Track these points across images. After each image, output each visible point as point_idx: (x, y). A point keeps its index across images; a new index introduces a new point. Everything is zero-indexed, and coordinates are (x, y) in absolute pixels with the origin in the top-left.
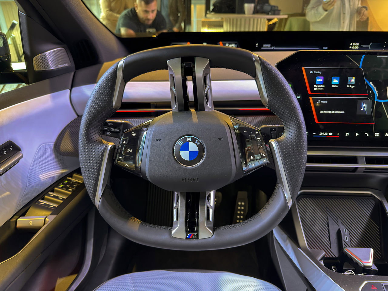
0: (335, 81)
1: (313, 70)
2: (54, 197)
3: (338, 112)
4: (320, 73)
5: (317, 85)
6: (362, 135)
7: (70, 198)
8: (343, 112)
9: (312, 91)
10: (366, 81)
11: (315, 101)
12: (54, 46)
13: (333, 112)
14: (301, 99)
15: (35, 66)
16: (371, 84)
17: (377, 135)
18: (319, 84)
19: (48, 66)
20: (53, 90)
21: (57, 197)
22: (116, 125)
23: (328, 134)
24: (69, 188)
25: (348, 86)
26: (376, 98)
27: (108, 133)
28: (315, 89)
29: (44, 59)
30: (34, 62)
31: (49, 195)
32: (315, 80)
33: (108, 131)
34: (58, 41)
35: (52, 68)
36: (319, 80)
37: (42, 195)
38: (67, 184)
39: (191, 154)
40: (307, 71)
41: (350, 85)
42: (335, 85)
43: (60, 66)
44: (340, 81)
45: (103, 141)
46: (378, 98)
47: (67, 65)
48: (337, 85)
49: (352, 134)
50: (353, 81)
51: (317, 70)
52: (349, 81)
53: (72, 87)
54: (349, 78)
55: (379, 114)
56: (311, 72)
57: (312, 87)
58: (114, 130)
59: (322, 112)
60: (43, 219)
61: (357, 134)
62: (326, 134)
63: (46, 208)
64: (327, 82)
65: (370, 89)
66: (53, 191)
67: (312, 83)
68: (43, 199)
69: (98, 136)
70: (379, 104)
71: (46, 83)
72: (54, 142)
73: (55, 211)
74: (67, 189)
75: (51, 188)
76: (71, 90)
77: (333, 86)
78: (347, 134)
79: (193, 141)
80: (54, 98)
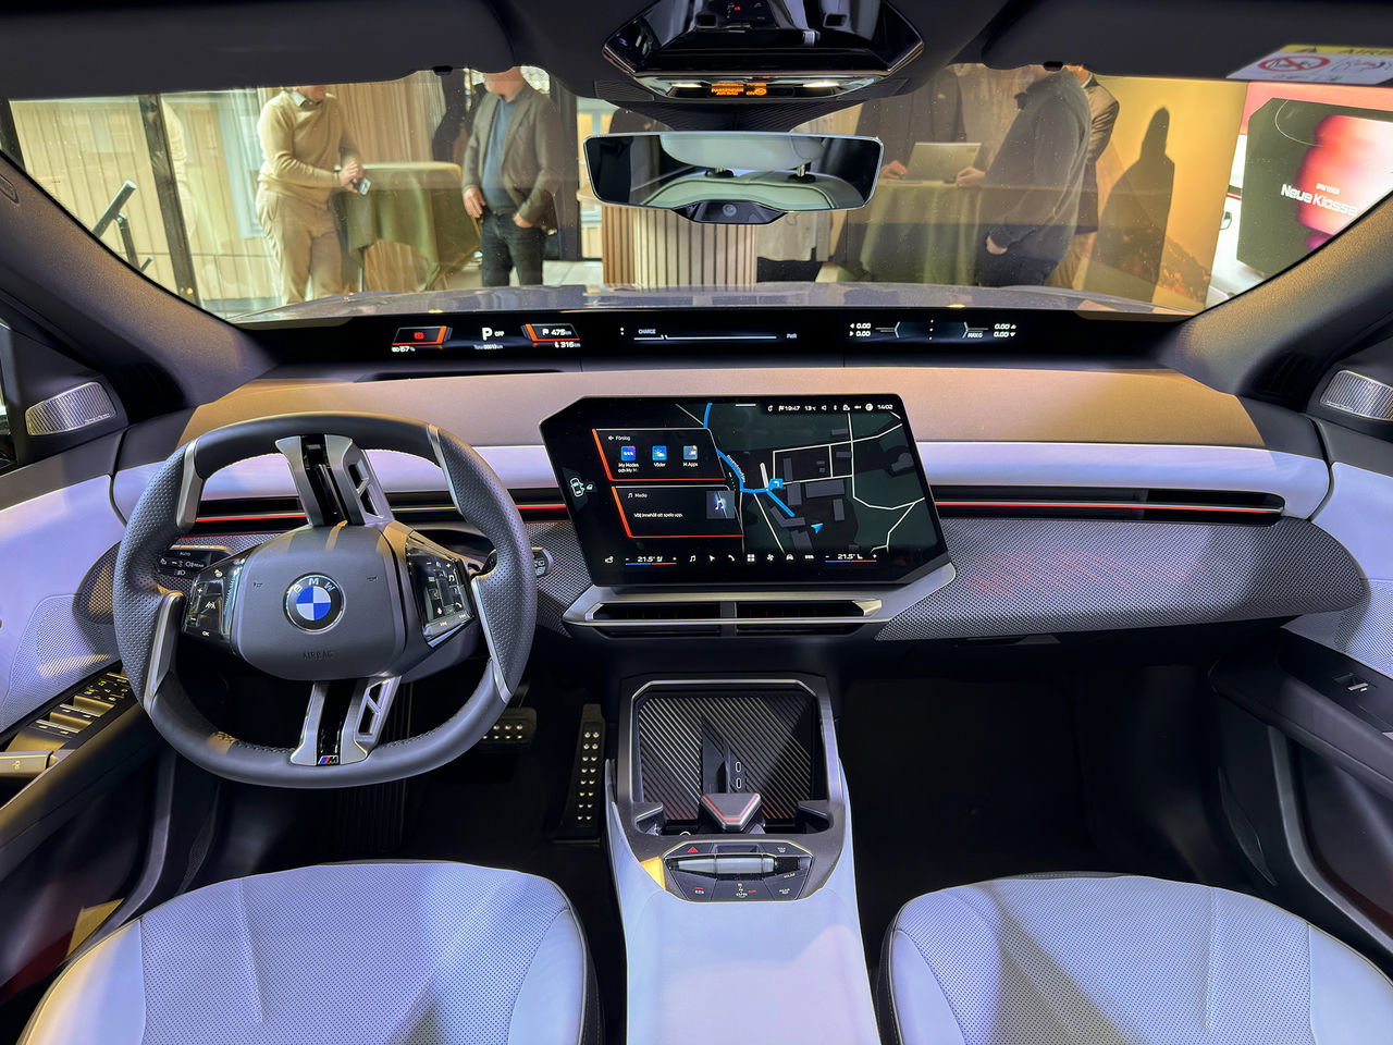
0: (659, 454)
1: (614, 434)
2: (73, 714)
3: (671, 515)
4: (629, 439)
5: (624, 463)
6: (722, 559)
7: (109, 716)
8: (680, 515)
9: (615, 474)
10: (720, 454)
11: (623, 495)
12: (75, 381)
13: (660, 515)
14: (595, 491)
15: (29, 425)
16: (729, 459)
17: (751, 558)
18: (628, 462)
19: (62, 425)
20: (72, 477)
21: (80, 715)
22: (198, 556)
23: (655, 561)
24: (109, 695)
25: (685, 464)
26: (741, 485)
27: (179, 573)
28: (620, 471)
29: (51, 411)
30: (27, 418)
31: (61, 711)
32: (619, 453)
33: (180, 569)
34: (83, 368)
35: (71, 425)
36: (628, 453)
37: (44, 711)
38: (106, 686)
39: (318, 607)
40: (603, 437)
41: (688, 461)
42: (659, 462)
43: (88, 422)
44: (669, 453)
45: (160, 588)
46: (745, 486)
47: (107, 416)
48: (663, 462)
49: (702, 557)
50: (694, 453)
51: (622, 434)
52: (685, 453)
53: (116, 469)
54: (685, 447)
55: (751, 517)
56: (611, 438)
57: (614, 468)
58: (192, 565)
59: (638, 515)
60: (46, 756)
61: (712, 558)
62: (651, 559)
63: (52, 735)
64: (644, 457)
65: (728, 468)
66: (70, 702)
67: (615, 459)
68: (47, 718)
69: (151, 579)
70: (749, 497)
71: (55, 463)
72: (75, 592)
73: (71, 742)
74: (105, 698)
75: (67, 696)
76: (113, 477)
77: (657, 465)
78: (693, 558)
79: (322, 584)
80: (71, 497)
